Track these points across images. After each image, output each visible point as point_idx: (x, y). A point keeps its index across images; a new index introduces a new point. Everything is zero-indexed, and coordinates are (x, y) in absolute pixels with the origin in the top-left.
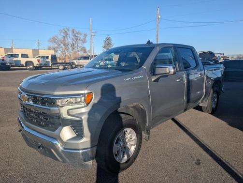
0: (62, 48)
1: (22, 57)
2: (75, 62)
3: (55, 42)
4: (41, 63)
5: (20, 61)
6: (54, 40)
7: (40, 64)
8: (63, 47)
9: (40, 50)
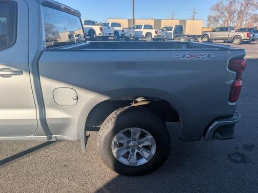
0: (225, 16)
1: (144, 28)
2: (209, 35)
3: (218, 10)
4: (158, 34)
5: (142, 32)
6: (217, 8)
7: (158, 36)
8: (227, 15)
9: (162, 21)
